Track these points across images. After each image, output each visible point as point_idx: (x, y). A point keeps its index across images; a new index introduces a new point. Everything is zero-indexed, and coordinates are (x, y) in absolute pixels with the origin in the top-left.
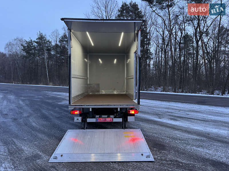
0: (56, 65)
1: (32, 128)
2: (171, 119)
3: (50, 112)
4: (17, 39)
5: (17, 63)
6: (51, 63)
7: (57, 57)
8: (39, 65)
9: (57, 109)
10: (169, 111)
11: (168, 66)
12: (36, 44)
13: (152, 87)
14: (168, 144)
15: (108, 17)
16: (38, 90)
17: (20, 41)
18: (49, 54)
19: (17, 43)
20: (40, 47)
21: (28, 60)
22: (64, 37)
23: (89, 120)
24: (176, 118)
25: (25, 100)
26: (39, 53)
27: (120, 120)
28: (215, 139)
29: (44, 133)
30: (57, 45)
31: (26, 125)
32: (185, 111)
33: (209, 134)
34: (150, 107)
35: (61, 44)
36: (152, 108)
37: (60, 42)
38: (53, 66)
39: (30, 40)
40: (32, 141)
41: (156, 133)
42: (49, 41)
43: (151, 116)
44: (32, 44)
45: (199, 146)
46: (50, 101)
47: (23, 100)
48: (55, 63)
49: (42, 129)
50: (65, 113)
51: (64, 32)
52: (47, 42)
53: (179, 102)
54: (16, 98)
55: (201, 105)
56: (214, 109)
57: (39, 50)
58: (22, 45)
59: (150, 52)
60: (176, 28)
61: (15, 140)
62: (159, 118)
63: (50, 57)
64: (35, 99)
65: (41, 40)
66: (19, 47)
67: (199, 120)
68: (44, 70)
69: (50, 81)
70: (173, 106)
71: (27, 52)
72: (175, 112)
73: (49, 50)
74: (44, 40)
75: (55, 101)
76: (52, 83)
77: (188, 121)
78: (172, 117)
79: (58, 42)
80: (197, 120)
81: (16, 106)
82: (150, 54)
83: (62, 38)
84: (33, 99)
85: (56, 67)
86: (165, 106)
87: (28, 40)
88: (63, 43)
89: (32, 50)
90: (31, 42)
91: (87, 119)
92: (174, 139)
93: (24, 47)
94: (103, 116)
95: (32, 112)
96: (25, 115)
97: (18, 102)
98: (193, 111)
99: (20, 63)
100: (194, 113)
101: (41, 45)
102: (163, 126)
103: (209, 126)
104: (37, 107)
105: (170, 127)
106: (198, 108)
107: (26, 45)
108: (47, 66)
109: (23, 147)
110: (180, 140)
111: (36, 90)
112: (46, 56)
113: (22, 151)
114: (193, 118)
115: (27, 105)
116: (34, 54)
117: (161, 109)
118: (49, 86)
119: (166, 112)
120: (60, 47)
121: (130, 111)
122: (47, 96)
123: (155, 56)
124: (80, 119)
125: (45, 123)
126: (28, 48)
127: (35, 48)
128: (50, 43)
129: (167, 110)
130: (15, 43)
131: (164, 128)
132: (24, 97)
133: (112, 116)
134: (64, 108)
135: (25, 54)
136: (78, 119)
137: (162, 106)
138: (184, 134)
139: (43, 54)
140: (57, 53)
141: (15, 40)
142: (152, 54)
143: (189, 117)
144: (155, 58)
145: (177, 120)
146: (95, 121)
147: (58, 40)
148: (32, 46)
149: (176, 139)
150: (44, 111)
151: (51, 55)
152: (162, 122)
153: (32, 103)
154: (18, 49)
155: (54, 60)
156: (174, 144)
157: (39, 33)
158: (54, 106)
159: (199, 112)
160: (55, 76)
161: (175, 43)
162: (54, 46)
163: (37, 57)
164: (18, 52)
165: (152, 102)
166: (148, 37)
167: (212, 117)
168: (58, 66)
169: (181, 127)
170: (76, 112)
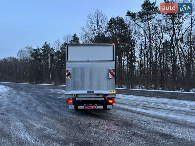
0: (58, 67)
1: (40, 113)
2: (143, 109)
3: (52, 103)
4: (27, 47)
5: (27, 66)
6: (53, 66)
7: (58, 61)
8: (44, 67)
9: (57, 101)
10: (144, 103)
11: (151, 68)
12: (42, 51)
13: (138, 86)
14: (135, 124)
15: (99, 29)
16: (42, 88)
17: (29, 49)
18: (52, 59)
19: (27, 50)
20: (45, 54)
21: (35, 64)
22: (65, 45)
23: (80, 107)
24: (147, 108)
25: (33, 95)
26: (44, 58)
27: (102, 107)
28: (170, 121)
29: (48, 116)
30: (58, 52)
31: (35, 111)
32: (156, 103)
33: (167, 118)
34: (129, 101)
35: (62, 51)
36: (131, 101)
37: (61, 49)
38: (55, 69)
39: (37, 48)
40: (40, 121)
41: (128, 117)
42: (52, 49)
43: (128, 107)
44: (39, 51)
45: (156, 125)
46: (52, 96)
47: (32, 95)
48: (57, 66)
49: (47, 114)
50: (63, 104)
51: (65, 41)
52: (51, 49)
53: (155, 97)
54: (26, 93)
55: (172, 99)
56: (181, 102)
57: (44, 56)
58: (31, 52)
59: (135, 56)
60: (156, 36)
61: (28, 120)
62: (134, 108)
63: (53, 61)
64: (41, 95)
65: (46, 47)
66: (28, 53)
67: (165, 109)
68: (48, 71)
69: (52, 81)
70: (148, 100)
71: (35, 58)
72: (148, 104)
73: (52, 56)
74: (49, 48)
75: (56, 96)
76: (53, 82)
77: (155, 110)
78: (144, 107)
79: (59, 49)
80: (163, 109)
81: (26, 100)
82: (135, 58)
83: (63, 46)
84: (39, 95)
85: (58, 69)
86: (142, 100)
87: (36, 48)
88: (63, 50)
89: (38, 56)
90: (38, 49)
91: (78, 107)
92: (140, 121)
93: (33, 53)
94: (90, 105)
95: (39, 103)
96: (34, 105)
97: (28, 96)
98: (164, 103)
99: (29, 66)
100: (163, 105)
101: (46, 52)
102: (135, 113)
103: (170, 113)
104: (42, 100)
105: (140, 114)
106: (168, 102)
107: (34, 52)
108: (50, 69)
109: (34, 124)
110: (144, 121)
111: (41, 88)
112: (50, 60)
113: (34, 126)
114: (161, 108)
115: (35, 98)
116: (40, 59)
117: (137, 102)
118: (52, 85)
119: (141, 104)
120: (61, 53)
121: (109, 101)
122: (50, 92)
123: (139, 59)
124: (73, 106)
125: (49, 110)
126: (36, 54)
127: (41, 54)
128: (53, 50)
129: (142, 102)
130: (25, 50)
131: (135, 114)
132: (32, 93)
133: (96, 105)
134: (62, 101)
135: (33, 59)
136: (71, 107)
137: (139, 99)
138: (149, 118)
139: (47, 59)
140: (59, 58)
141: (26, 48)
142: (137, 58)
143: (157, 107)
144: (139, 60)
145: (147, 109)
146: (84, 108)
147: (60, 47)
148: (38, 53)
149: (142, 121)
150: (48, 103)
151: (53, 60)
152: (135, 111)
153: (38, 98)
154: (28, 55)
155: (56, 64)
156: (138, 123)
157: (44, 42)
158: (55, 99)
159: (167, 104)
160: (56, 77)
161: (156, 48)
162: (56, 53)
163: (42, 61)
164: (28, 58)
165: (132, 97)
166: (133, 44)
167: (177, 107)
168: (59, 68)
169: (149, 113)
170: (71, 101)
